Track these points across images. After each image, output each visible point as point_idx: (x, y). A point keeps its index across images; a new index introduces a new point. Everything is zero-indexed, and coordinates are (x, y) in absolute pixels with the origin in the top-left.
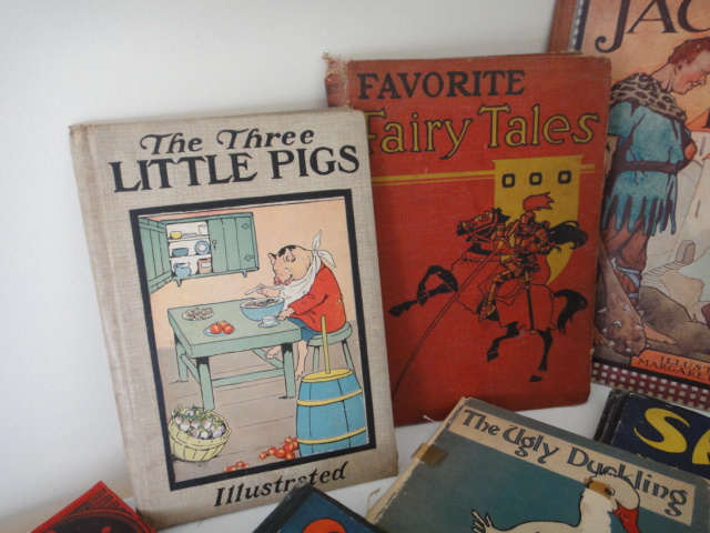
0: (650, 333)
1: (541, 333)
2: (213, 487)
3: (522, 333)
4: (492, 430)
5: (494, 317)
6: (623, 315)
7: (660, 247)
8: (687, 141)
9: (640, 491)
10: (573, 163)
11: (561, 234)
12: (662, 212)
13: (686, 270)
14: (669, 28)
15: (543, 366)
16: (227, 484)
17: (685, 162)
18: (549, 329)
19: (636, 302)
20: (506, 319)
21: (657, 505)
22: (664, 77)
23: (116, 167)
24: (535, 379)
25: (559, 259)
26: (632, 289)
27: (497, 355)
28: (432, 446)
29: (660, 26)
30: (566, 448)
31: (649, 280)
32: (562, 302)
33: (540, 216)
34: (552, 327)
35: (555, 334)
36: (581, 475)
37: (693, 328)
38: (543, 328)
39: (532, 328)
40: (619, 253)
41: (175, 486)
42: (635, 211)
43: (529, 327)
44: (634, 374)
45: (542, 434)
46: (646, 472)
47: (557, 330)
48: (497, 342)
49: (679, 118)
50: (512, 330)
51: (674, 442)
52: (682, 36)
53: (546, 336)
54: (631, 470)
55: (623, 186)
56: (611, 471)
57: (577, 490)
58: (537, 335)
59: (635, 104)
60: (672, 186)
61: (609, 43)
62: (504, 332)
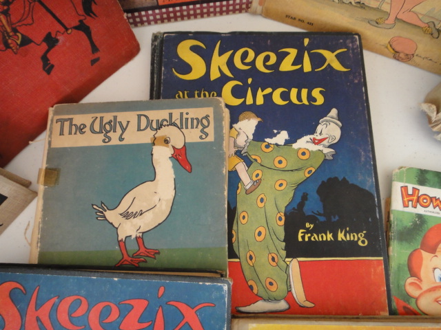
1: (76, 28)
3: (61, 38)
4: (81, 129)
5: (26, 41)
9: (184, 130)
15: (95, 49)
18: (81, 21)
20: (38, 35)
21: (193, 136)
24: (94, 62)
27: (52, 66)
28: (46, 169)
34: (82, 18)
35: (89, 21)
38: (76, 23)
39: (67, 29)
43: (62, 30)
44: (164, 10)
45: (115, 114)
46: (184, 111)
47: (88, 18)
48: (45, 58)
50: (51, 41)
51: (198, 68)
53: (83, 27)
54: (176, 114)
56: (165, 123)
58: (75, 31)
62: (45, 46)
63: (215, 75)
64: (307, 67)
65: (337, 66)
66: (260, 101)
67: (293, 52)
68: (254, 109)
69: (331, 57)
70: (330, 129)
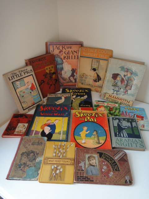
0: (64, 82)
2: (27, 109)
4: (52, 96)
5: (49, 84)
6: (61, 80)
7: (63, 72)
8: (63, 61)
10: (53, 66)
11: (54, 73)
12: (62, 69)
13: (66, 74)
14: (58, 49)
15: (55, 88)
16: (29, 108)
17: (63, 63)
19: (62, 79)
20: (50, 84)
21: (67, 96)
22: (59, 54)
23: (9, 78)
24: (55, 90)
25: (54, 76)
26: (61, 77)
29: (57, 49)
30: (59, 94)
31: (63, 76)
32: (55, 81)
33: (51, 72)
36: (61, 96)
37: (68, 80)
40: (59, 74)
41: (24, 110)
42: (60, 69)
44: (64, 86)
48: (50, 87)
49: (61, 59)
50: (51, 85)
51: (68, 91)
52: (59, 50)
53: (54, 85)
54: (65, 94)
55: (58, 66)
57: (61, 97)
59: (57, 58)
60: (63, 66)
61: (53, 51)
63: (70, 92)
64: (83, 91)
65: (87, 91)
66: (76, 94)
67: (81, 90)
68: (76, 95)
69: (86, 91)
70: (86, 97)
